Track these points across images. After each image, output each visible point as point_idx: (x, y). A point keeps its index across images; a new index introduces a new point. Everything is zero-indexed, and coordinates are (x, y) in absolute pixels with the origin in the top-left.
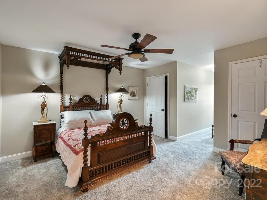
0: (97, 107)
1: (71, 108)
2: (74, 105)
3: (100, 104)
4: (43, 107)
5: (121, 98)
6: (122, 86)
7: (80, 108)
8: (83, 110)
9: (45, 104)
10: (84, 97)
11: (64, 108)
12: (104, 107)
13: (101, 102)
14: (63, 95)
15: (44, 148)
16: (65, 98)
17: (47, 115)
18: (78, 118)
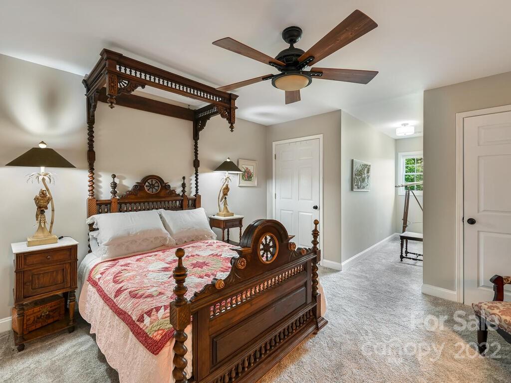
0: (176, 203)
1: (115, 205)
2: (122, 197)
3: (181, 195)
4: (42, 203)
5: (226, 183)
6: (229, 158)
7: (137, 204)
8: (144, 210)
9: (48, 195)
10: (145, 179)
11: (98, 206)
12: (190, 201)
13: (184, 191)
14: (94, 174)
15: (45, 310)
16: (100, 182)
17: (52, 223)
18: (134, 229)
